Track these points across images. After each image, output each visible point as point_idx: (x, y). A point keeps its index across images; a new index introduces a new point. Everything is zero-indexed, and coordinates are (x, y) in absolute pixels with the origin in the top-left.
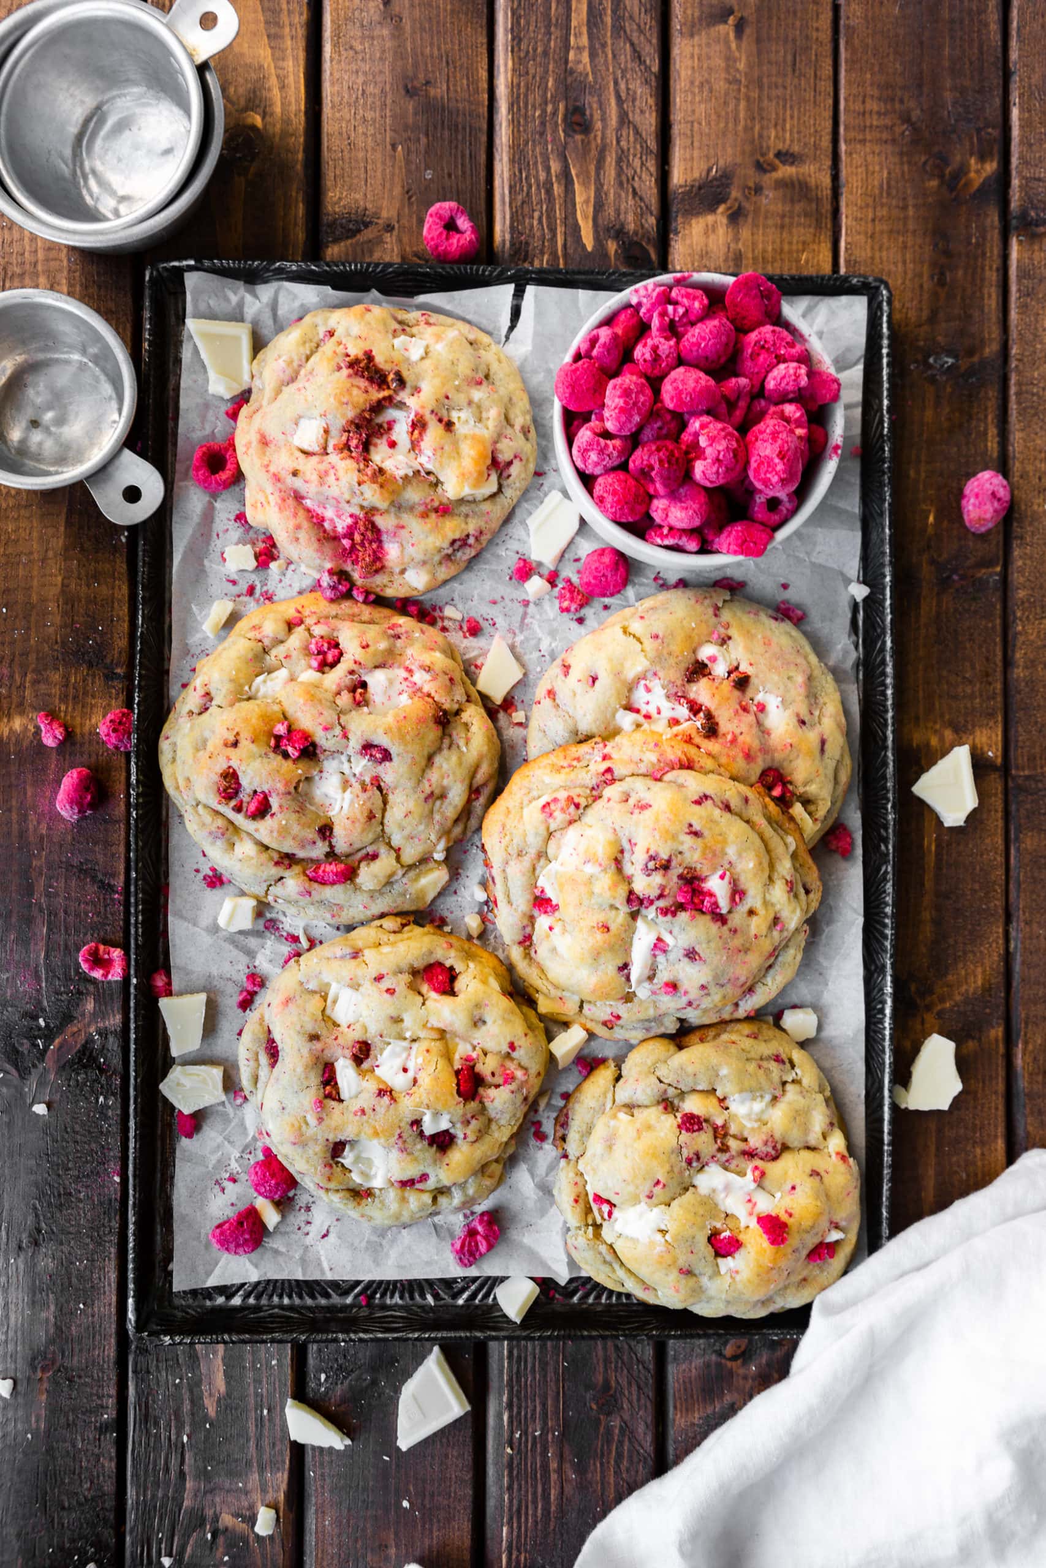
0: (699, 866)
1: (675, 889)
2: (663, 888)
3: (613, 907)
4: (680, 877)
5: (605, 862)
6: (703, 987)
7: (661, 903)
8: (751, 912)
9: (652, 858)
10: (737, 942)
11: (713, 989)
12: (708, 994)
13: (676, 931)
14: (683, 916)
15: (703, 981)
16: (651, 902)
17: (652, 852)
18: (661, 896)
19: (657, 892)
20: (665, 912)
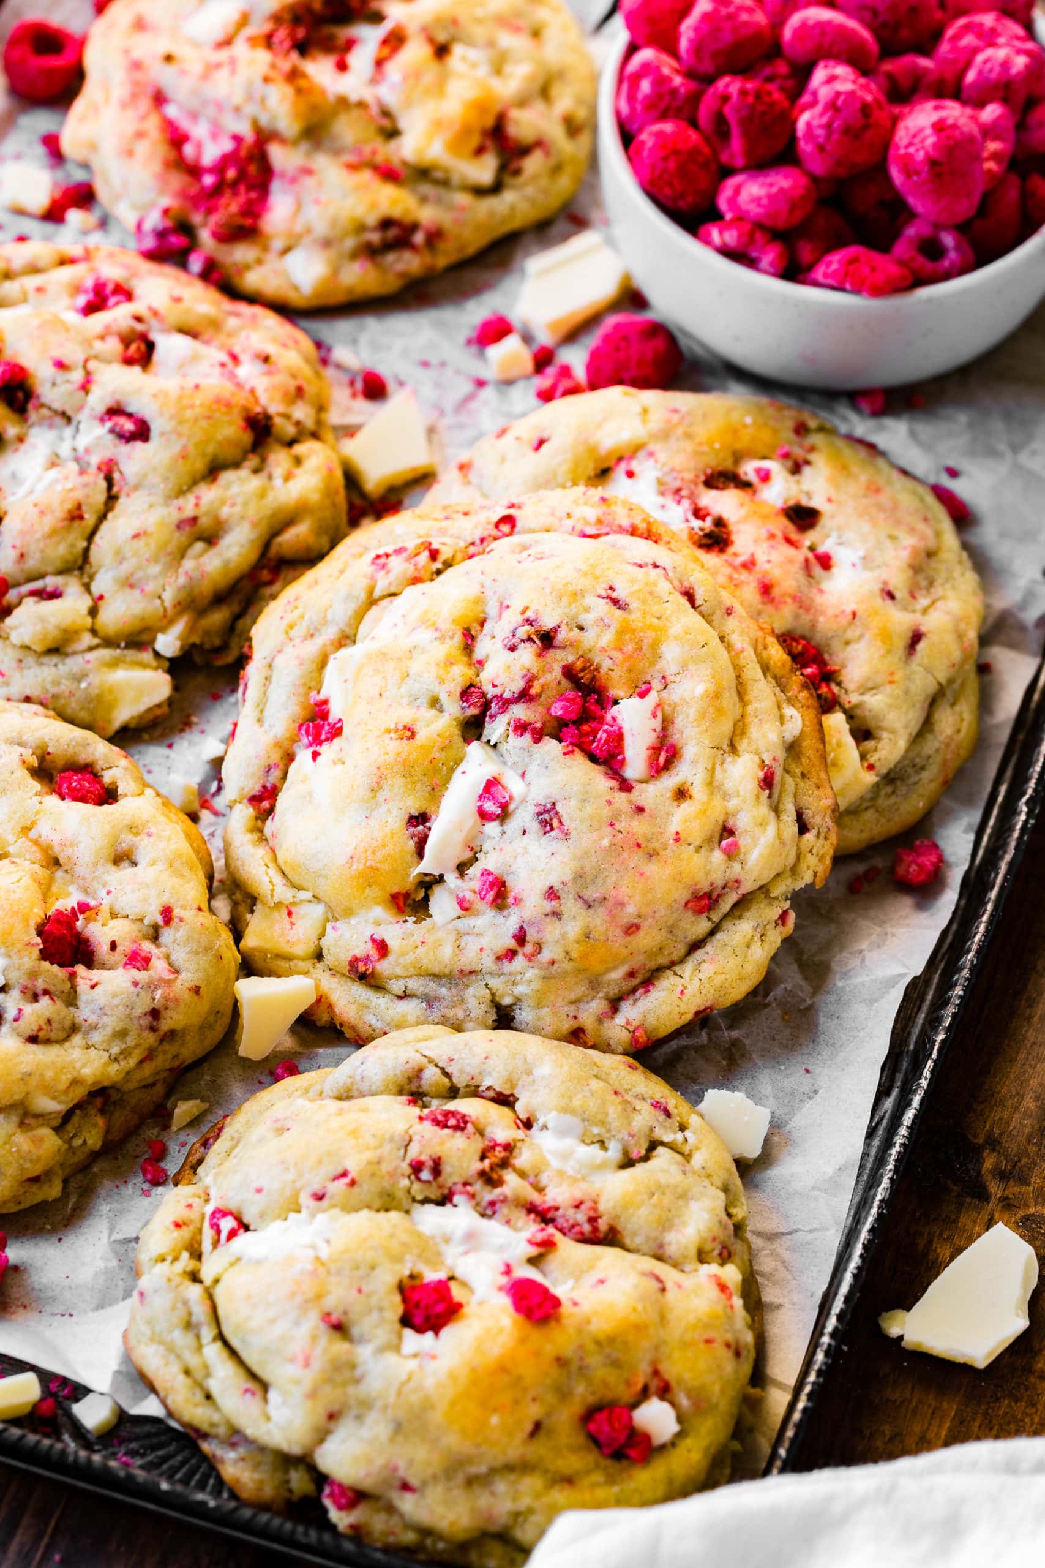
0: (606, 664)
1: (552, 692)
2: (530, 680)
3: (435, 703)
4: (568, 672)
5: (446, 626)
6: (552, 894)
7: (519, 711)
8: (681, 794)
9: (529, 622)
10: (638, 827)
11: (570, 906)
12: (556, 914)
13: (533, 769)
14: (552, 747)
15: (554, 880)
16: (506, 704)
17: (530, 614)
18: (524, 696)
19: (518, 685)
20: (521, 728)
